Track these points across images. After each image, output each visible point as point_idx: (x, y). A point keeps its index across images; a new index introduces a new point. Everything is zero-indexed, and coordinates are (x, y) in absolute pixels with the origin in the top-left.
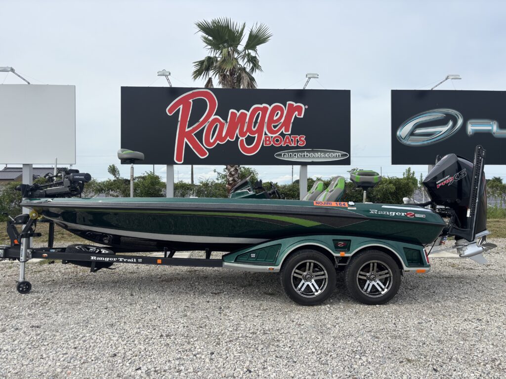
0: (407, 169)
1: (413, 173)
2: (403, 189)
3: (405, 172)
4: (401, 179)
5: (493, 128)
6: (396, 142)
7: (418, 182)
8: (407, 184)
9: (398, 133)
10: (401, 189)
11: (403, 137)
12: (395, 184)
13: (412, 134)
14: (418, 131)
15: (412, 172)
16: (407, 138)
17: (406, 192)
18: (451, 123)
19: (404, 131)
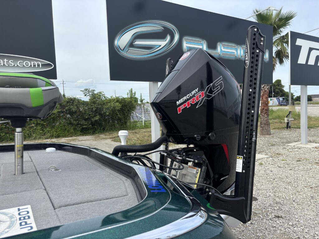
0: (130, 90)
1: (135, 93)
2: (128, 106)
3: (128, 92)
4: (126, 98)
5: (203, 47)
6: (113, 52)
7: (139, 100)
8: (131, 102)
9: (116, 42)
10: (126, 106)
11: (122, 47)
12: (120, 103)
13: (131, 45)
14: (138, 42)
15: (133, 92)
16: (126, 49)
17: (131, 108)
18: (168, 38)
19: (123, 40)
